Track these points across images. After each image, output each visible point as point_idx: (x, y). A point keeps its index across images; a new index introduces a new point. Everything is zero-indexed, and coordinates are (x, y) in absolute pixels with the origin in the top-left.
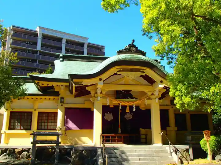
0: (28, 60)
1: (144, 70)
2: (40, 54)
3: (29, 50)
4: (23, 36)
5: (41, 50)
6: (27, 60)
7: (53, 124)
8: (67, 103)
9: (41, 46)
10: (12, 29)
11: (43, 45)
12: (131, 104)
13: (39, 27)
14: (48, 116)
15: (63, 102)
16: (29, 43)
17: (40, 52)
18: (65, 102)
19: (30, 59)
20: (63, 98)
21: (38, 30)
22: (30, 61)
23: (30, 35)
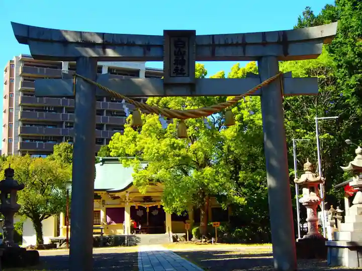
0: (49, 108)
4: (39, 71)
6: (47, 109)
7: (97, 220)
8: (108, 205)
10: (20, 61)
18: (105, 204)
19: (52, 107)
20: (104, 201)
22: (53, 109)
23: (49, 67)
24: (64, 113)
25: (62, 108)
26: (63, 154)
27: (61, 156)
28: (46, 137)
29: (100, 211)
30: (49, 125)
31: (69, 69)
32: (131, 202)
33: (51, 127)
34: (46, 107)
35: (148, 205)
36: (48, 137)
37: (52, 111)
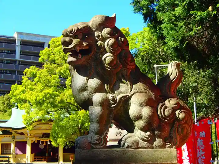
0: (6, 71)
1: (51, 123)
2: (19, 64)
3: (6, 60)
5: (20, 58)
6: (5, 72)
7: (10, 151)
8: (17, 139)
9: (20, 54)
11: (22, 53)
12: (47, 140)
13: (17, 32)
14: (7, 146)
15: (14, 138)
16: (6, 51)
17: (19, 61)
18: (15, 138)
19: (8, 71)
20: (14, 136)
21: (15, 35)
22: (9, 72)
23: (7, 43)
24: (17, 75)
25: (15, 71)
26: (6, 103)
27: (4, 104)
28: (3, 91)
29: (11, 144)
30: (5, 83)
31: (21, 44)
32: (31, 137)
33: (8, 85)
34: (4, 71)
35: (45, 139)
36: (5, 91)
37: (8, 73)
